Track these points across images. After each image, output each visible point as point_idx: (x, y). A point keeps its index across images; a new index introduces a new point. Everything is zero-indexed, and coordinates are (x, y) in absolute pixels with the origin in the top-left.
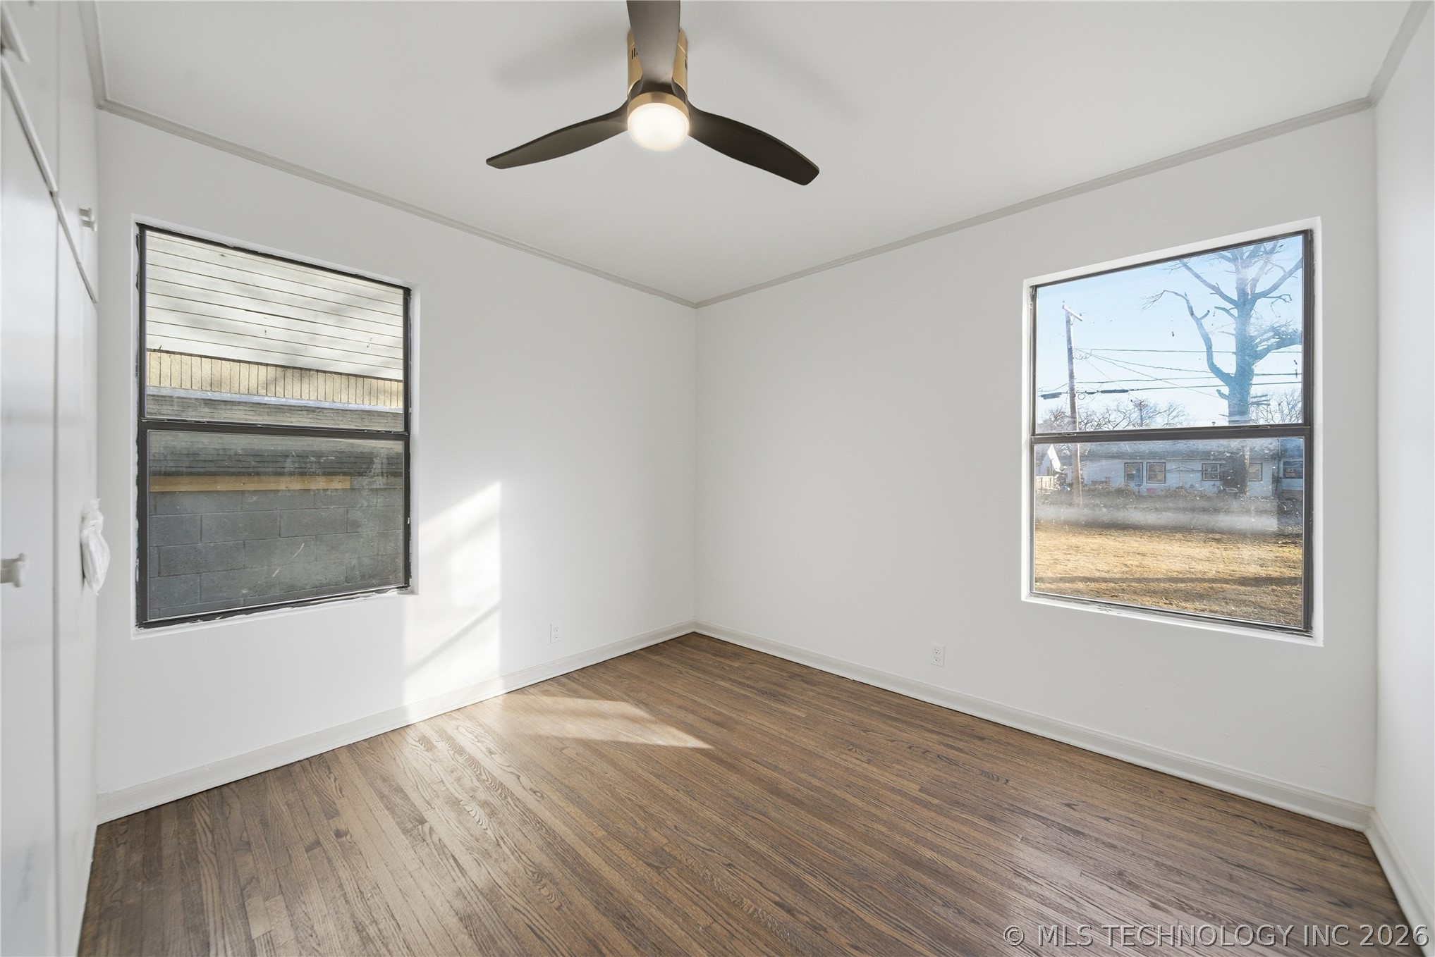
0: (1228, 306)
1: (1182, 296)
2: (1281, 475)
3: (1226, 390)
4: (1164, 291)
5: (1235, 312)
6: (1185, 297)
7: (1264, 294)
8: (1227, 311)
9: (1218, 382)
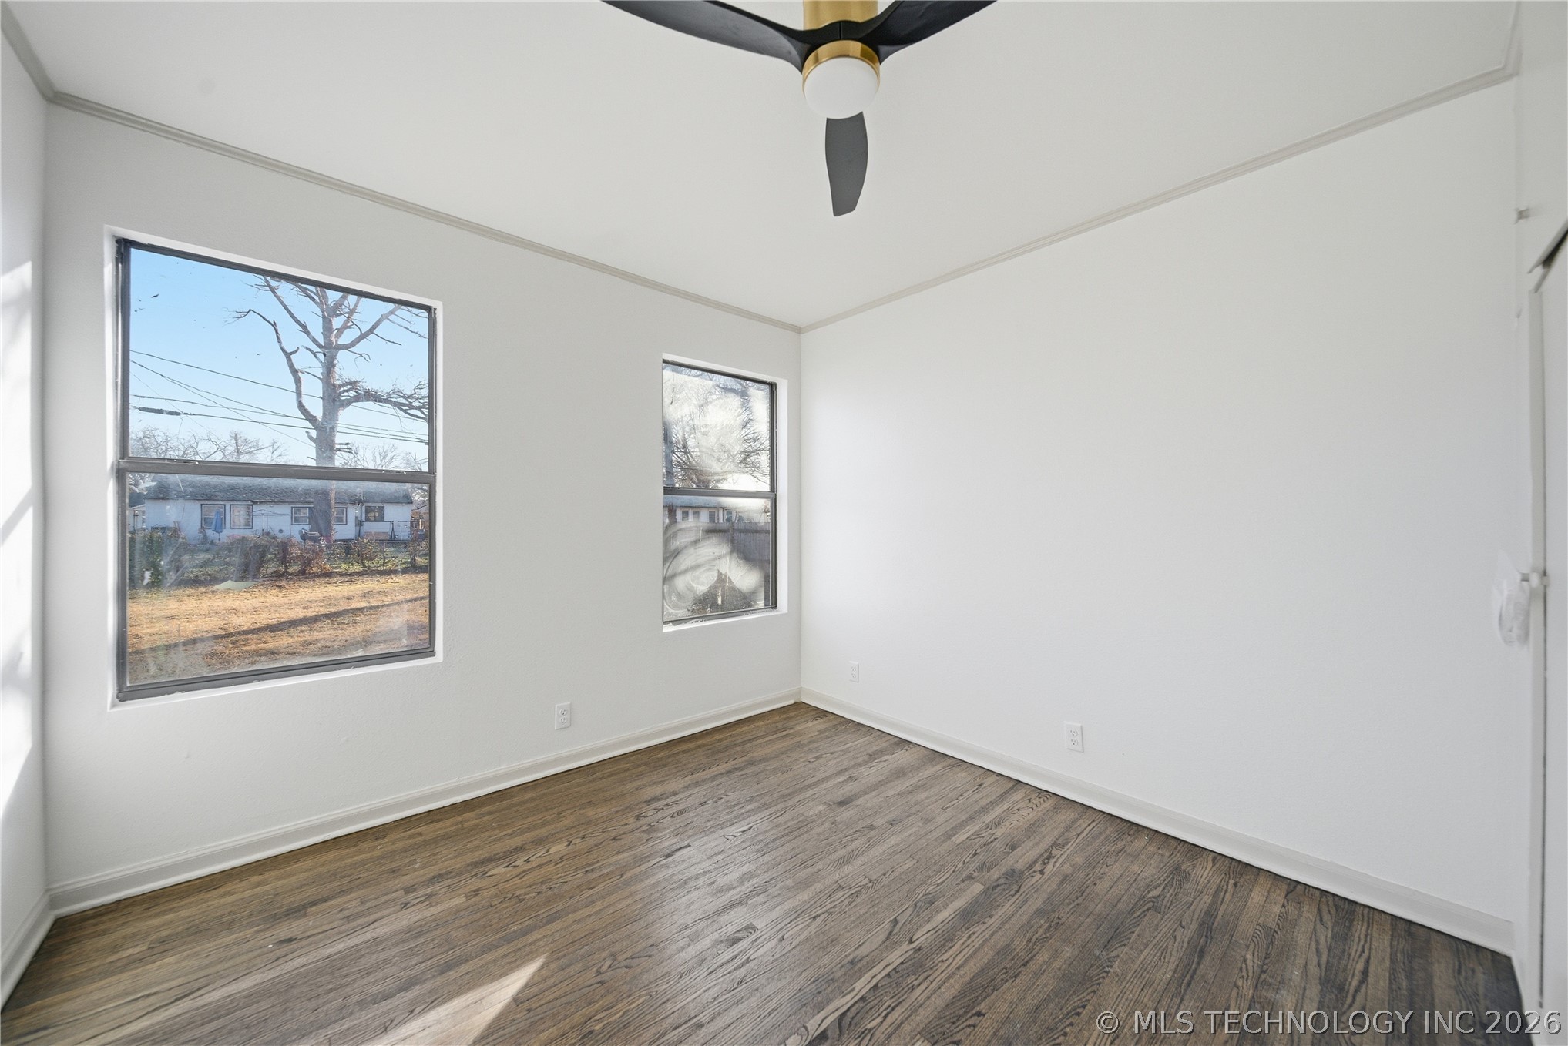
0: (315, 349)
1: (271, 324)
2: (364, 519)
3: (314, 433)
4: (250, 310)
5: (321, 356)
6: (274, 325)
7: (347, 347)
8: (314, 354)
9: (307, 424)
